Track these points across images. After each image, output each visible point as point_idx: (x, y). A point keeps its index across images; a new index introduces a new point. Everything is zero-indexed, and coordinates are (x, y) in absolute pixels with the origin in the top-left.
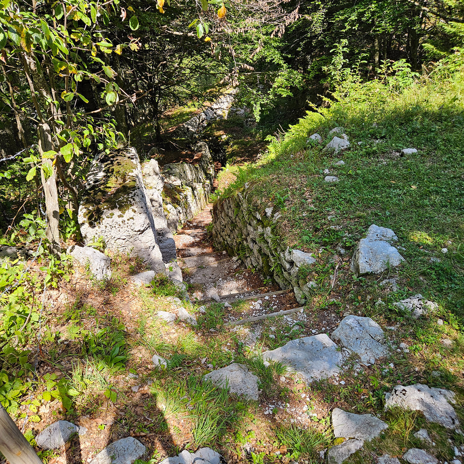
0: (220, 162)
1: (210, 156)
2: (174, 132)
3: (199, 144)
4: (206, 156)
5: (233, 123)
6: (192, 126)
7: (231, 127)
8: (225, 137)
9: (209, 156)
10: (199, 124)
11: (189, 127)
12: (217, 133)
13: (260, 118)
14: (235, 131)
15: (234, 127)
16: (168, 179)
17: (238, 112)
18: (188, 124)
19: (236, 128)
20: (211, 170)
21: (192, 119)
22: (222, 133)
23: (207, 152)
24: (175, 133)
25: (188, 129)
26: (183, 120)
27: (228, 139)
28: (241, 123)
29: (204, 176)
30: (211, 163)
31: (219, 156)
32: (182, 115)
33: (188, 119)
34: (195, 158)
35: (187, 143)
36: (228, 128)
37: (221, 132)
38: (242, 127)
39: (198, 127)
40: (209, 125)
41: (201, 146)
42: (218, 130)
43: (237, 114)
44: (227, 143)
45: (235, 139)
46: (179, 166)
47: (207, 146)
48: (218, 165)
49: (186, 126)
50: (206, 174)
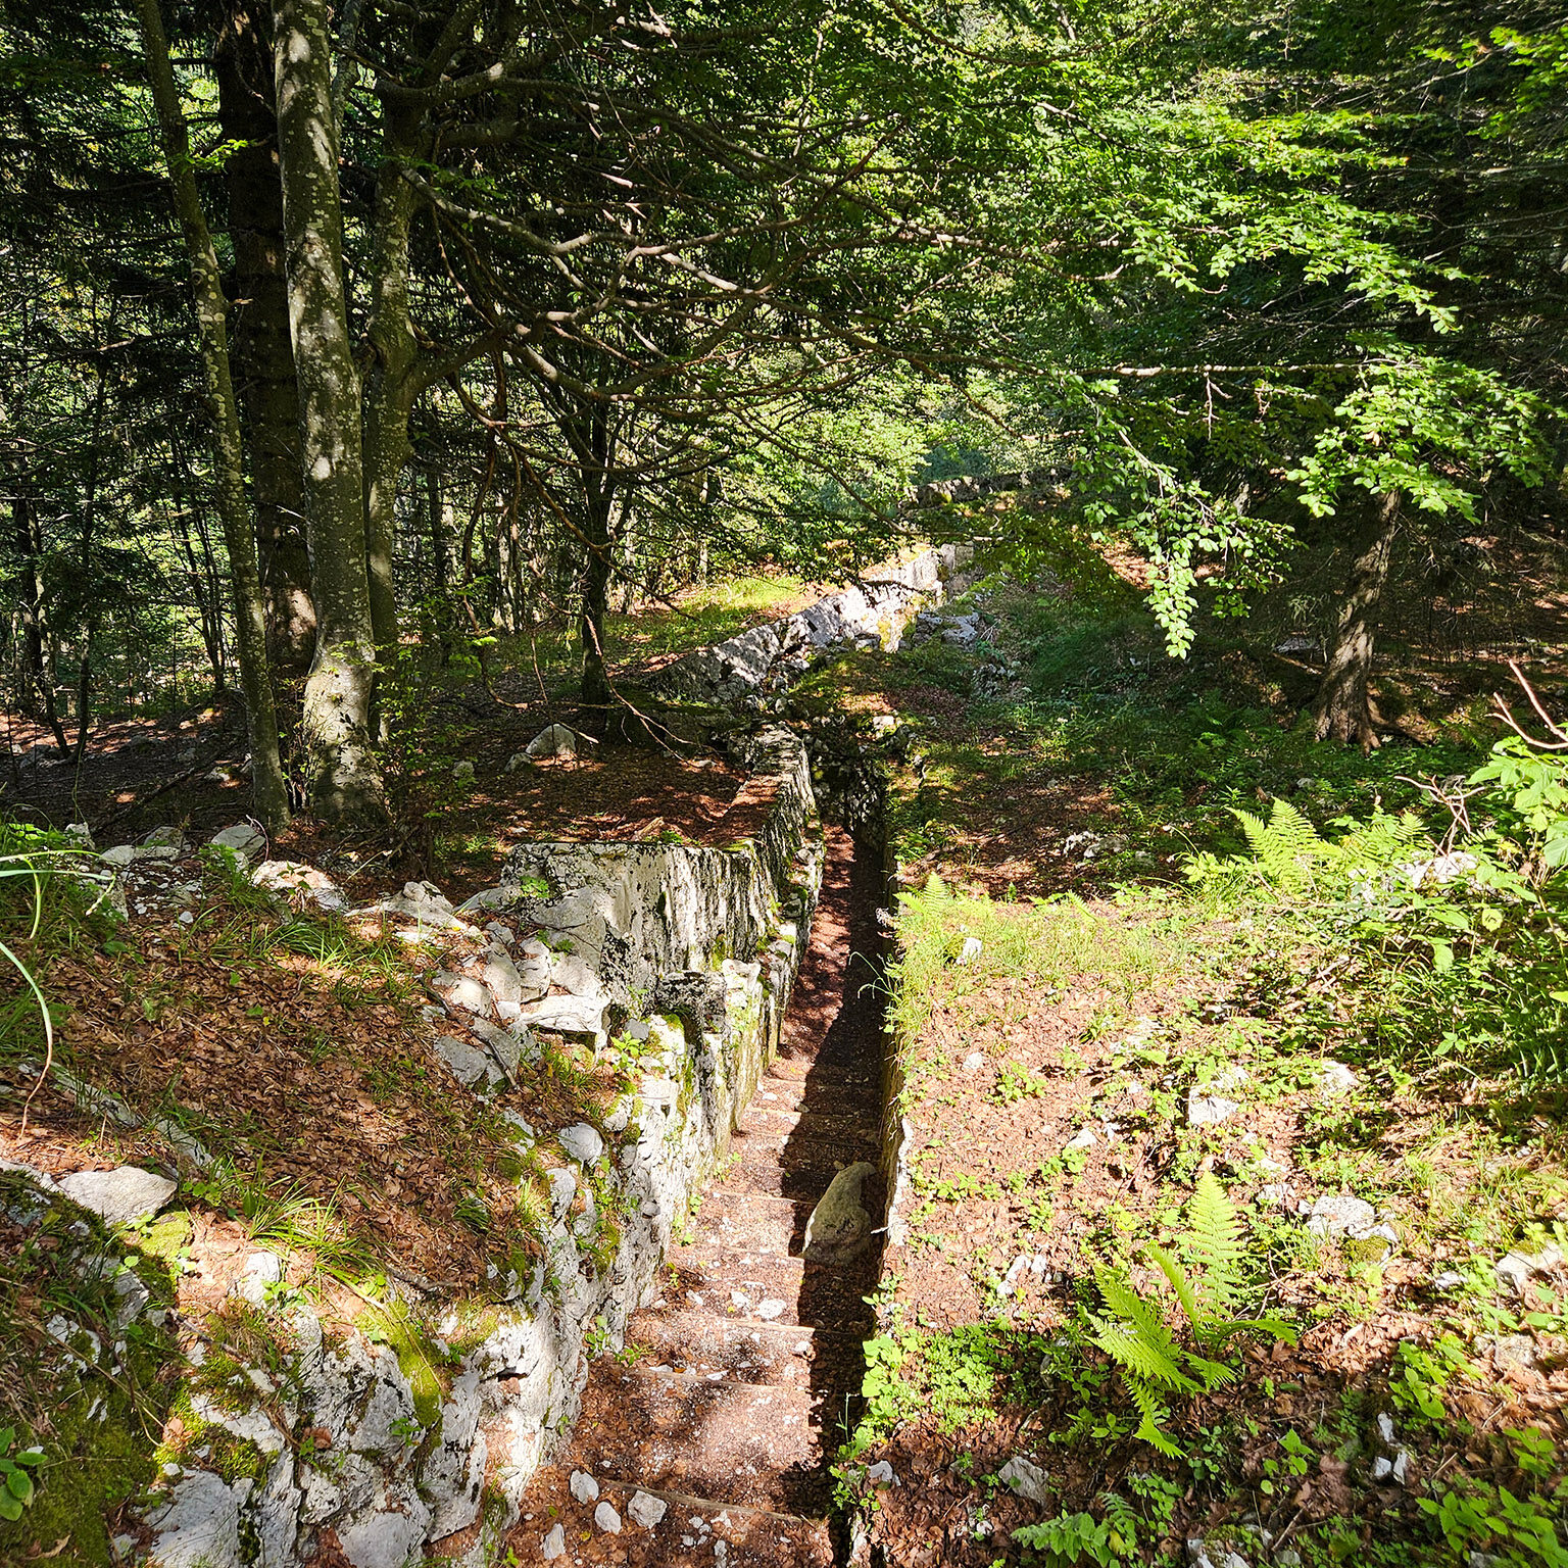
0: (847, 830)
1: (812, 800)
2: (666, 674)
3: (767, 739)
4: (796, 802)
5: (929, 670)
6: (750, 659)
7: (918, 688)
8: (887, 723)
9: (809, 800)
10: (778, 658)
11: (736, 661)
12: (854, 704)
13: (1191, 634)
14: (934, 707)
15: (928, 687)
16: (496, 975)
17: (950, 632)
18: (734, 650)
19: (937, 694)
20: (811, 868)
21: (754, 631)
22: (877, 706)
23: (798, 778)
24: (667, 679)
25: (727, 669)
26: (713, 633)
27: (902, 734)
28: (961, 679)
29: (773, 904)
30: (812, 834)
31: (847, 805)
32: (712, 613)
33: (735, 633)
34: (737, 801)
35: (712, 728)
36: (906, 687)
37: (872, 702)
38: (966, 693)
39: (772, 670)
40: (818, 665)
41: (775, 749)
42: (861, 690)
43: (943, 639)
44: (895, 750)
45: (933, 739)
46: (622, 870)
47: (803, 753)
48: (837, 841)
49: (722, 656)
50: (784, 889)
